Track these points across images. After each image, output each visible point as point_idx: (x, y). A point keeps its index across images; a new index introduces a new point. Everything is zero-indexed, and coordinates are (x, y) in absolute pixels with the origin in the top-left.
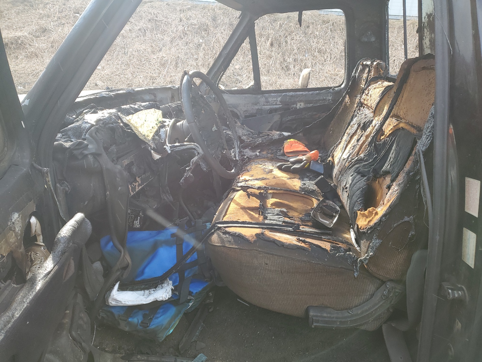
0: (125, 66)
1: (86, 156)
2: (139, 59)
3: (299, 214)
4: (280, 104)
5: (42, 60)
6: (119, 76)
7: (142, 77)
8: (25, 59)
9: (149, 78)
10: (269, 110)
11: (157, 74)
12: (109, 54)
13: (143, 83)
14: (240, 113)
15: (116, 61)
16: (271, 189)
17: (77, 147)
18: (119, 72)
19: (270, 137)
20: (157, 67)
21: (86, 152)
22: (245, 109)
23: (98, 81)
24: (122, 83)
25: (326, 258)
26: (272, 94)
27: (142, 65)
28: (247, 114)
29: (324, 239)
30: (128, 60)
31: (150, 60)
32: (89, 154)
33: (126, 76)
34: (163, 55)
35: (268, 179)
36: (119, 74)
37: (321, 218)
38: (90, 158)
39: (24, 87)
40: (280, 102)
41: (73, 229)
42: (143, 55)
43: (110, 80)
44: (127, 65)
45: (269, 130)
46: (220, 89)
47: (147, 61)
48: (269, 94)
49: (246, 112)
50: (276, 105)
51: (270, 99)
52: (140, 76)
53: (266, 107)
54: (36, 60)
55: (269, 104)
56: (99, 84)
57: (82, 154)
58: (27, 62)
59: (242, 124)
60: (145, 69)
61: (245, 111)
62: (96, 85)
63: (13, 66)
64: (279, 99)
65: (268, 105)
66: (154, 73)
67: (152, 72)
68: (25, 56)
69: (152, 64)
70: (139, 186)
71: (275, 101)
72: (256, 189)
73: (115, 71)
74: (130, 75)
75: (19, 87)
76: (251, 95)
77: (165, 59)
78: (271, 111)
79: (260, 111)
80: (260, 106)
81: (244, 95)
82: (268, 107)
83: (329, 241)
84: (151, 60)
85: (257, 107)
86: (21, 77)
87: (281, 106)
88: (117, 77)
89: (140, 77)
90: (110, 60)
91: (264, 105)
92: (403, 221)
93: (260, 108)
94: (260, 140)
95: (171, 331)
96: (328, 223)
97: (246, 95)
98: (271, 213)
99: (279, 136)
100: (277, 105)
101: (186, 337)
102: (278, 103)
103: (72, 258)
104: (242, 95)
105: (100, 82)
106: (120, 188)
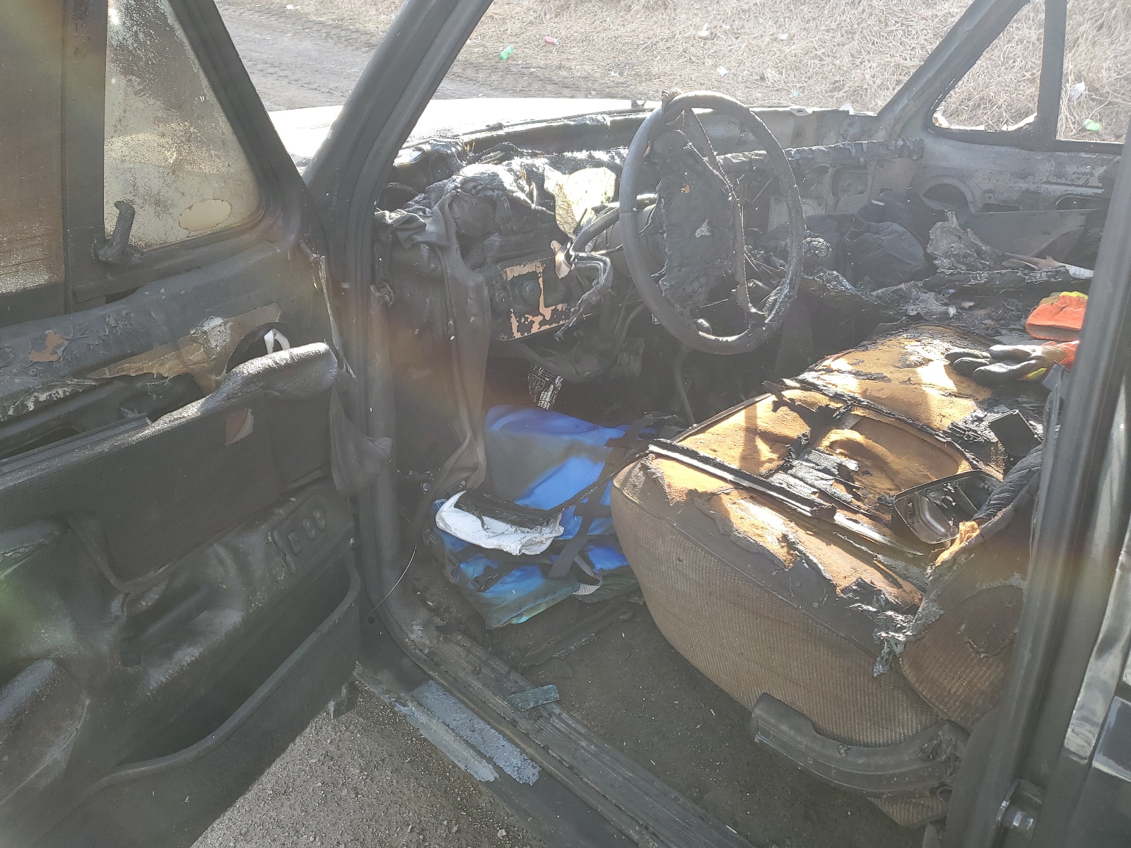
0: (843, 36)
1: (417, 245)
2: (882, 19)
3: (893, 487)
4: (1100, 185)
5: (673, 15)
6: (821, 60)
7: (875, 65)
8: (643, 12)
9: (891, 71)
10: (1059, 198)
11: (916, 59)
12: (817, 5)
13: (871, 82)
14: (973, 195)
15: (826, 23)
16: (865, 407)
17: (404, 226)
18: (823, 50)
19: (1019, 274)
20: (923, 42)
21: (419, 238)
22: (990, 186)
23: (769, 70)
24: (822, 78)
25: (818, 602)
26: (1083, 155)
27: (886, 35)
28: (993, 201)
29: (880, 562)
30: (854, 21)
31: (912, 21)
32: (423, 243)
33: (838, 62)
34: (951, 10)
35: (889, 380)
36: (822, 56)
37: (930, 515)
38: (425, 249)
39: (621, 74)
40: (1101, 179)
41: (269, 366)
42: (896, 9)
43: (797, 68)
44: (850, 33)
45: (1038, 256)
46: (937, 124)
47: (902, 24)
48: (1073, 154)
49: (991, 195)
50: (1086, 186)
51: (1071, 169)
52: (872, 62)
53: (1051, 187)
54: (662, 14)
55: (1063, 181)
56: (769, 75)
57: (409, 239)
58: (643, 19)
59: (964, 226)
60: (890, 45)
61: (985, 192)
62: (763, 78)
63: (616, 27)
64: (1100, 171)
65: (1059, 184)
66: (908, 58)
67: (904, 55)
68: (644, 6)
69: (914, 32)
70: (541, 324)
71: (1085, 174)
72: (827, 395)
73: (814, 48)
74: (847, 59)
75: (612, 73)
76: (1017, 150)
77: (953, 19)
78: (1065, 203)
79: (1032, 199)
80: (1034, 183)
81: (997, 148)
82: (1059, 190)
83: (886, 572)
84: (911, 23)
85: (1024, 186)
86: (624, 52)
87: (1100, 191)
88: (817, 62)
89: (869, 65)
90: (814, 19)
91: (1048, 182)
92: (1007, 583)
93: (1033, 187)
94: (983, 277)
95: (524, 619)
96: (940, 531)
97: (1004, 149)
98: (813, 463)
99: (1049, 277)
100: (1089, 187)
101: (549, 643)
102: (1094, 181)
103: (250, 410)
104: (990, 148)
105: (773, 72)
106: (472, 319)
